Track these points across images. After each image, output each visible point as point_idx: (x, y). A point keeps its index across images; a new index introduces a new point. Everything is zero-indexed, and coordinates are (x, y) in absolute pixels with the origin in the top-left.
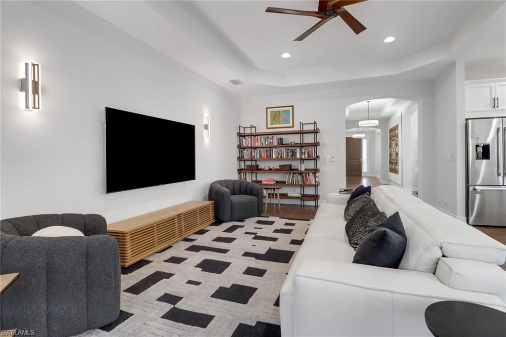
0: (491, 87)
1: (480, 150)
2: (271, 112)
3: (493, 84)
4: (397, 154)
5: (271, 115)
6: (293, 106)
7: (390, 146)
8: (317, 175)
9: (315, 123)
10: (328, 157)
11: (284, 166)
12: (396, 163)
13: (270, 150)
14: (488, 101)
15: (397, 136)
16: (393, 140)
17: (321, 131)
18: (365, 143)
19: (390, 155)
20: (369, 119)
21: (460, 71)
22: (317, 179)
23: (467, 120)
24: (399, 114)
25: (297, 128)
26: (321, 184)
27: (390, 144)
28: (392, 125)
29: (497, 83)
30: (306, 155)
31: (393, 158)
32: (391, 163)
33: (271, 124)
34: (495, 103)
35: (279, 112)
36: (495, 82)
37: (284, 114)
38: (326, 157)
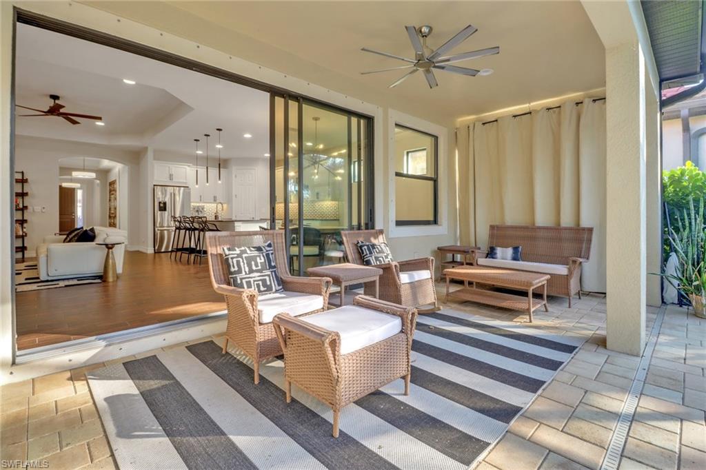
0: (169, 167)
1: (162, 205)
3: (170, 166)
4: (115, 208)
7: (110, 200)
8: (25, 225)
9: (23, 173)
10: (38, 209)
12: (115, 217)
14: (168, 176)
15: (115, 190)
16: (113, 194)
17: (29, 180)
18: (79, 195)
19: (110, 209)
20: (84, 170)
21: (150, 154)
22: (25, 230)
23: (154, 185)
24: (117, 170)
26: (28, 235)
27: (110, 197)
28: (112, 179)
29: (173, 165)
31: (112, 212)
32: (110, 217)
34: (171, 177)
38: (35, 208)
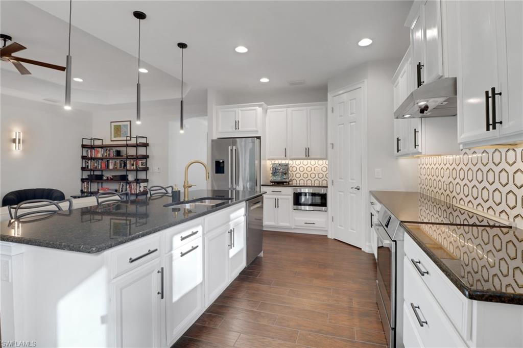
0: (236, 112)
2: (115, 126)
3: (237, 109)
5: (114, 129)
6: (130, 121)
9: (146, 137)
11: (115, 176)
13: (108, 161)
17: (151, 144)
25: (133, 141)
29: (239, 109)
30: (135, 166)
33: (115, 137)
34: (237, 125)
35: (120, 126)
36: (239, 107)
37: (123, 128)
38: (154, 168)
